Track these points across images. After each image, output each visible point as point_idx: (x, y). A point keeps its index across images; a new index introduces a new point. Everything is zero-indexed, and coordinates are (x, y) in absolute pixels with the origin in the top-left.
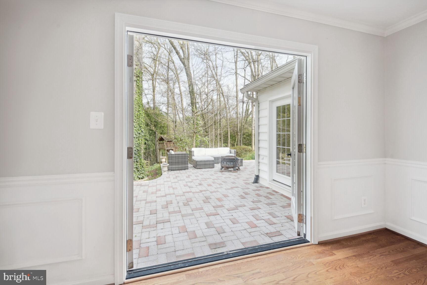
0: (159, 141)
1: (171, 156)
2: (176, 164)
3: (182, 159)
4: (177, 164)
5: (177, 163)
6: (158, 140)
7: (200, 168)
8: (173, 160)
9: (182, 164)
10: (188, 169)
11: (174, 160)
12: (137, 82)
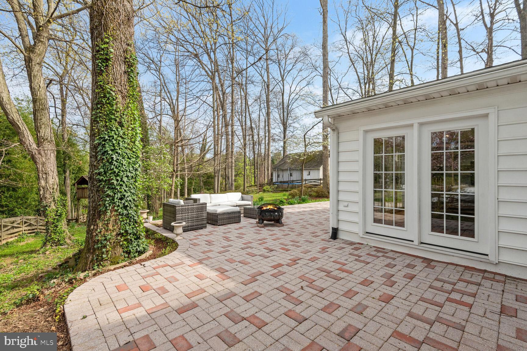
0: (78, 184)
1: (181, 208)
2: (189, 221)
3: (198, 212)
4: (191, 221)
5: (190, 219)
6: (76, 184)
7: (222, 224)
8: (184, 215)
9: (198, 220)
10: (206, 227)
11: (186, 214)
12: (129, 75)
